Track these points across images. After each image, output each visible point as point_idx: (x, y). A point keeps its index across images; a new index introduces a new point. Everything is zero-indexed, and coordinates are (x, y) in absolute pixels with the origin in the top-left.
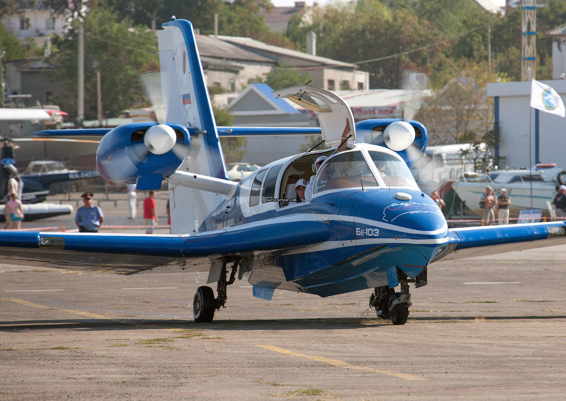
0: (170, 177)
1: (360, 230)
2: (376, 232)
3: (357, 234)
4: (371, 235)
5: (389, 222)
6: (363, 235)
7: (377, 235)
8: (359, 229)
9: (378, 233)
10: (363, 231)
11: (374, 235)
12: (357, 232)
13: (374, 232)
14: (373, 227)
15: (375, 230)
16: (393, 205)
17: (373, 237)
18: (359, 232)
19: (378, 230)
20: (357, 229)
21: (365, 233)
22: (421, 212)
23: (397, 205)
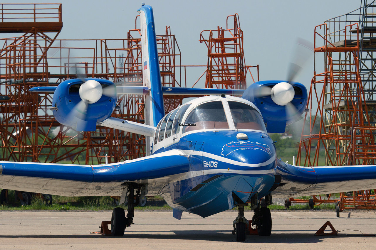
1: (206, 163)
2: (216, 164)
3: (204, 166)
4: (212, 167)
5: (225, 157)
6: (208, 166)
7: (216, 167)
9: (216, 165)
10: (208, 163)
12: (204, 164)
13: (214, 164)
14: (214, 160)
17: (214, 168)
19: (217, 162)
20: (204, 161)
21: (209, 165)
22: (251, 149)
23: (234, 143)
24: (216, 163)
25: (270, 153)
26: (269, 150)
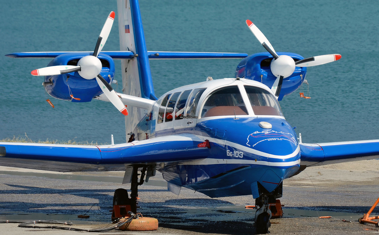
0: (99, 96)
3: (228, 155)
4: (237, 156)
5: (251, 147)
6: (232, 156)
7: (242, 157)
8: (229, 151)
10: (232, 153)
11: (240, 157)
12: (228, 153)
13: (239, 154)
15: (241, 152)
16: (255, 133)
18: (229, 153)
20: (228, 151)
21: (233, 154)
22: (277, 139)
23: (259, 132)
24: (242, 154)
25: (295, 143)
26: (294, 139)
